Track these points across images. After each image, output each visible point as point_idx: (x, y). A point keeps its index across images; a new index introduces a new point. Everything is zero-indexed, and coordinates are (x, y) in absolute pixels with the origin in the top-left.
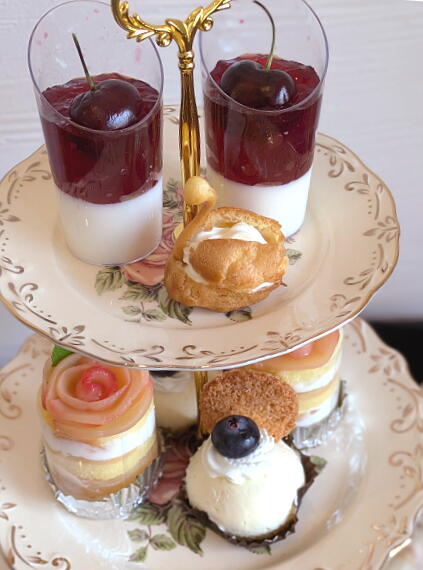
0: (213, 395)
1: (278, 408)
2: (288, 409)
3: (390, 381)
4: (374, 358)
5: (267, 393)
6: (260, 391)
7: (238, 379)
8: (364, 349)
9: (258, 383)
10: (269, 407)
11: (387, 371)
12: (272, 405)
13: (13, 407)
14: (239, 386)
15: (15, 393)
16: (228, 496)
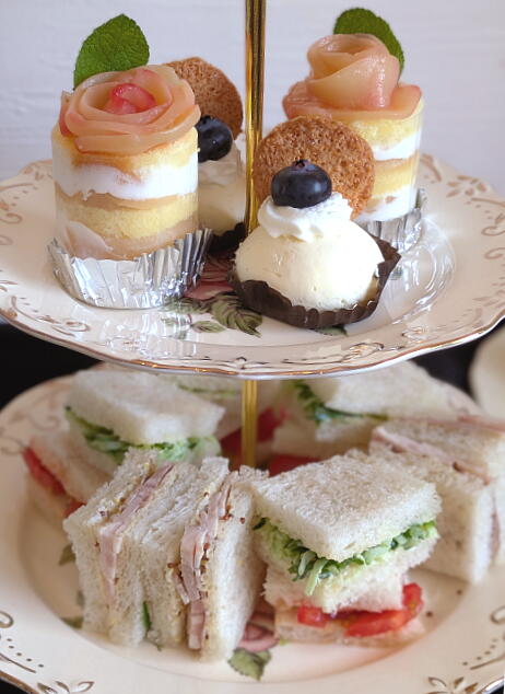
0: (270, 151)
1: (351, 167)
2: (363, 171)
3: (475, 199)
4: (452, 184)
5: (338, 146)
6: (329, 143)
7: (303, 128)
8: (439, 178)
9: (327, 133)
10: (339, 168)
11: (469, 193)
12: (344, 164)
13: (10, 215)
14: (303, 137)
15: (14, 205)
16: (293, 256)
